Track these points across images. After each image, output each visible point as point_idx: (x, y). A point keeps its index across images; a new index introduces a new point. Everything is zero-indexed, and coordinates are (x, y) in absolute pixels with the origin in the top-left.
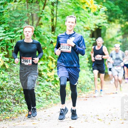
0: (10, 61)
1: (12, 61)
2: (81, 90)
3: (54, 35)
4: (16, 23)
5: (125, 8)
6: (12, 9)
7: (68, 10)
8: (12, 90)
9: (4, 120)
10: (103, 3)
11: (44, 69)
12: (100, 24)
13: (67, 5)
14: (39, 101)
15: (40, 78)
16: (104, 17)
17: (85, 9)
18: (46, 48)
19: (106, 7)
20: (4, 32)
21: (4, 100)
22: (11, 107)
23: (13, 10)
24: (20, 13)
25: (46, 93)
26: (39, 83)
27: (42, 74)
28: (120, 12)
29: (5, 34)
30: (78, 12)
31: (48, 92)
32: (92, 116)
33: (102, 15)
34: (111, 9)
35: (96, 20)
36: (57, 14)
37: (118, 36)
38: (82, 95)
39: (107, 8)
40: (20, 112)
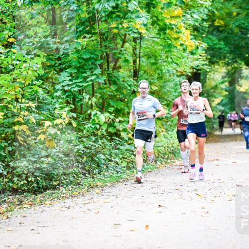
0: (78, 117)
1: (80, 117)
2: (173, 156)
3: (137, 82)
4: (86, 67)
5: (232, 45)
6: (80, 48)
7: (155, 48)
8: (81, 156)
9: (71, 197)
10: (202, 38)
11: (124, 127)
12: (198, 66)
13: (154, 41)
14: (117, 171)
15: (119, 141)
16: (204, 56)
17: (179, 47)
18: (126, 100)
19: (206, 43)
20: (70, 80)
21: (70, 170)
22: (80, 179)
23: (82, 49)
24: (91, 54)
25: (126, 160)
26: (118, 147)
27: (122, 134)
28: (225, 50)
29: (71, 83)
30: (170, 51)
31: (130, 158)
32: (188, 191)
33: (201, 54)
34: (214, 47)
35: (193, 61)
36: (141, 54)
37: (223, 83)
38: (174, 162)
39: (208, 45)
40: (92, 186)
